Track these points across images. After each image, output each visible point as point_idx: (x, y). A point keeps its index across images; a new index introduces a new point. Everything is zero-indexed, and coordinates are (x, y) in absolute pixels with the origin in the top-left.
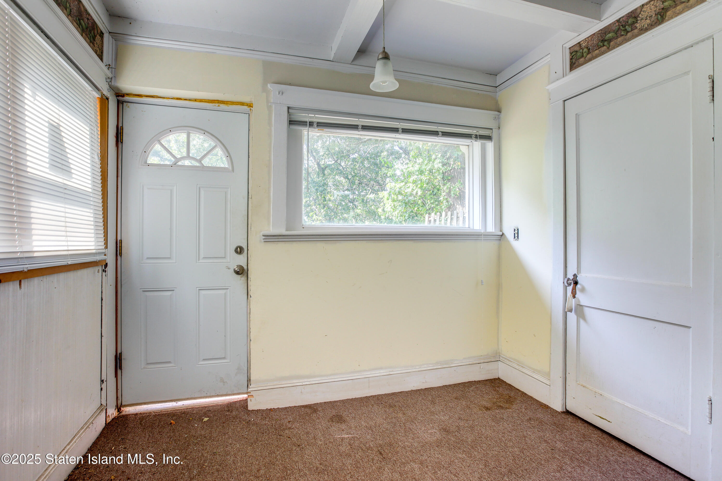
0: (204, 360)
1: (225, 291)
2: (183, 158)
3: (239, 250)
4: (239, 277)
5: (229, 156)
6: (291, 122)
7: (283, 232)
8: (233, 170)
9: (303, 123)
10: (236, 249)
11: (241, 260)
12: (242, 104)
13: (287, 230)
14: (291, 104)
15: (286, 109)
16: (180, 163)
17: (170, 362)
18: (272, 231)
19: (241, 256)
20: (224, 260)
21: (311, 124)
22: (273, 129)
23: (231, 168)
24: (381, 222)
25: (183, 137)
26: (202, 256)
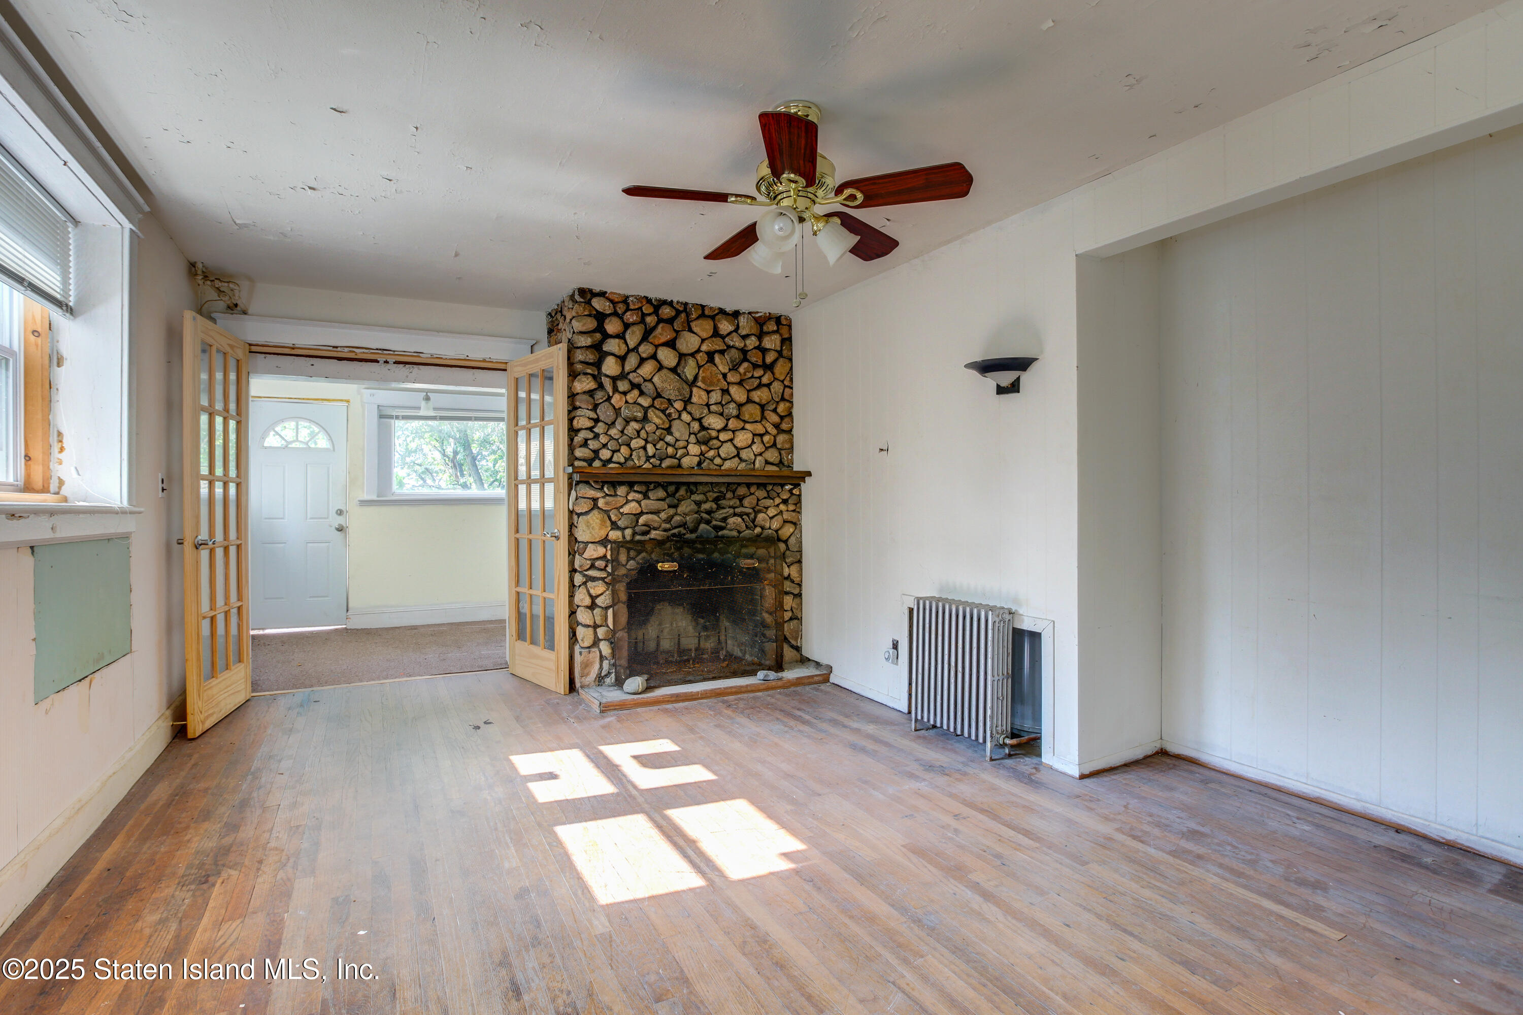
0: (311, 597)
1: (327, 544)
2: (294, 441)
3: (340, 513)
4: (339, 533)
5: (331, 439)
6: (381, 416)
7: (374, 498)
8: (334, 450)
9: (391, 417)
10: (337, 511)
11: (340, 520)
12: (342, 400)
13: (378, 497)
14: (381, 402)
15: (376, 407)
16: (290, 446)
17: (283, 598)
18: (366, 497)
19: (341, 517)
20: (327, 520)
21: (397, 417)
22: (366, 422)
23: (332, 449)
24: (485, 490)
25: (292, 424)
26: (309, 517)
